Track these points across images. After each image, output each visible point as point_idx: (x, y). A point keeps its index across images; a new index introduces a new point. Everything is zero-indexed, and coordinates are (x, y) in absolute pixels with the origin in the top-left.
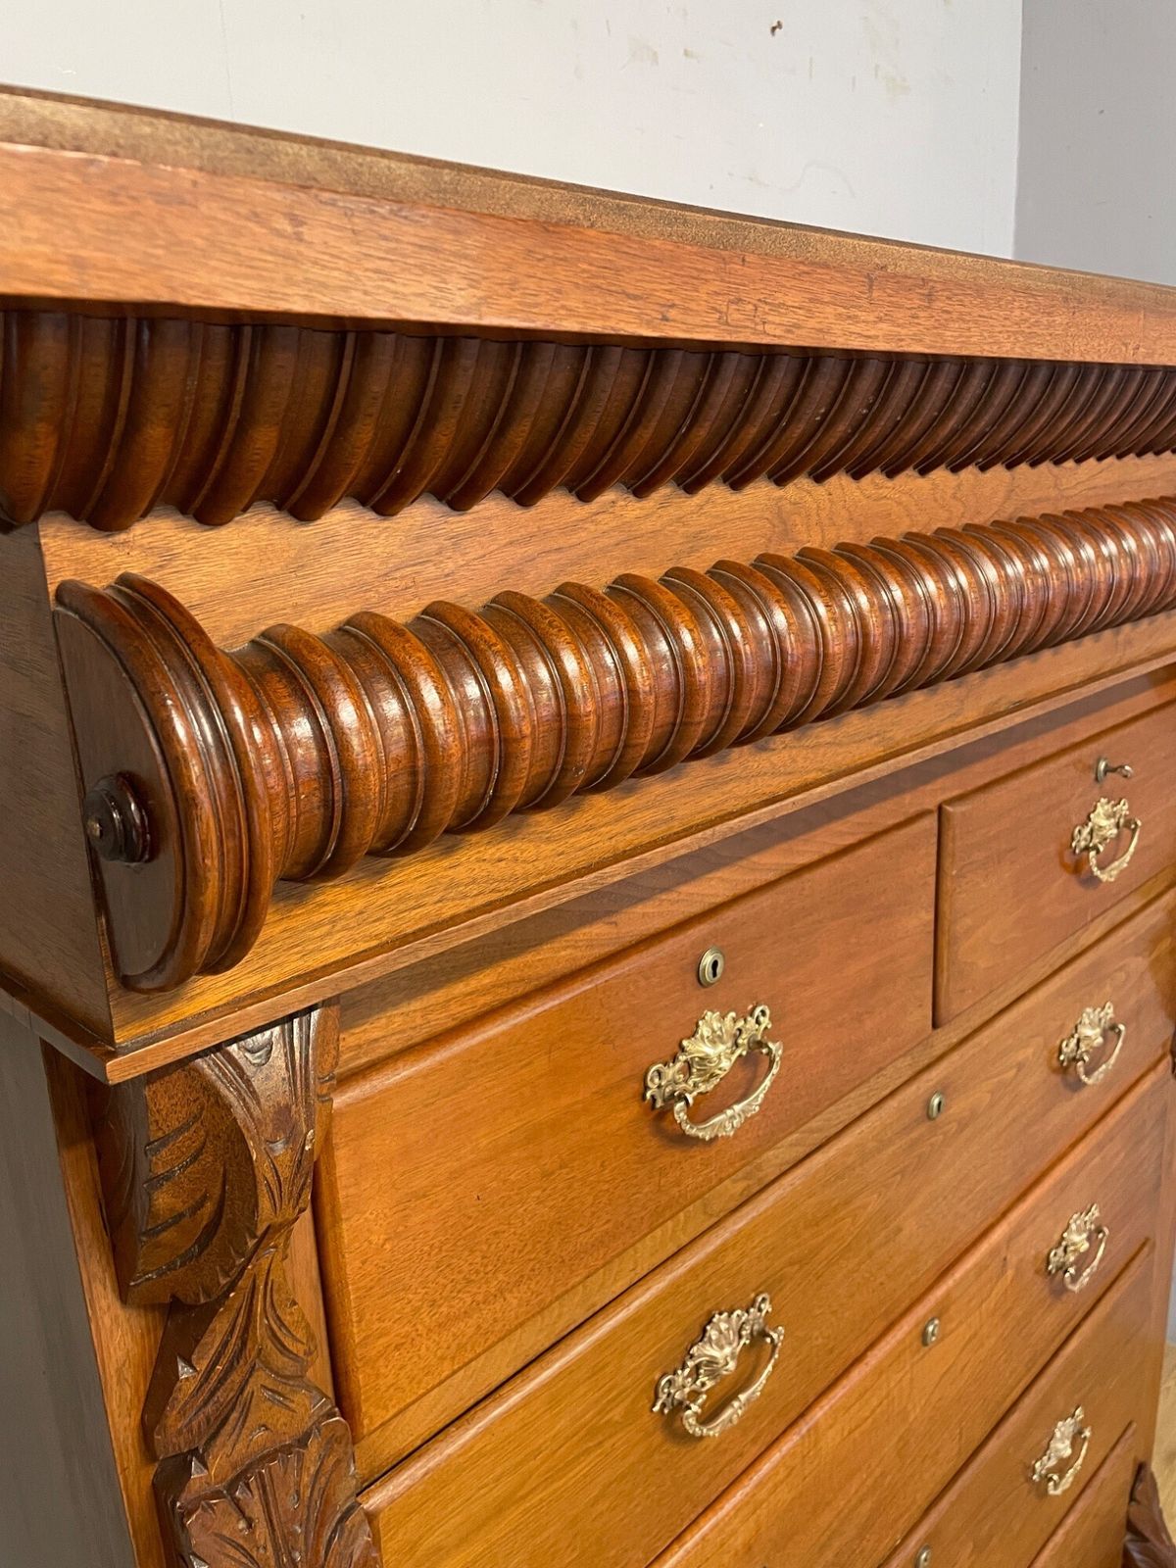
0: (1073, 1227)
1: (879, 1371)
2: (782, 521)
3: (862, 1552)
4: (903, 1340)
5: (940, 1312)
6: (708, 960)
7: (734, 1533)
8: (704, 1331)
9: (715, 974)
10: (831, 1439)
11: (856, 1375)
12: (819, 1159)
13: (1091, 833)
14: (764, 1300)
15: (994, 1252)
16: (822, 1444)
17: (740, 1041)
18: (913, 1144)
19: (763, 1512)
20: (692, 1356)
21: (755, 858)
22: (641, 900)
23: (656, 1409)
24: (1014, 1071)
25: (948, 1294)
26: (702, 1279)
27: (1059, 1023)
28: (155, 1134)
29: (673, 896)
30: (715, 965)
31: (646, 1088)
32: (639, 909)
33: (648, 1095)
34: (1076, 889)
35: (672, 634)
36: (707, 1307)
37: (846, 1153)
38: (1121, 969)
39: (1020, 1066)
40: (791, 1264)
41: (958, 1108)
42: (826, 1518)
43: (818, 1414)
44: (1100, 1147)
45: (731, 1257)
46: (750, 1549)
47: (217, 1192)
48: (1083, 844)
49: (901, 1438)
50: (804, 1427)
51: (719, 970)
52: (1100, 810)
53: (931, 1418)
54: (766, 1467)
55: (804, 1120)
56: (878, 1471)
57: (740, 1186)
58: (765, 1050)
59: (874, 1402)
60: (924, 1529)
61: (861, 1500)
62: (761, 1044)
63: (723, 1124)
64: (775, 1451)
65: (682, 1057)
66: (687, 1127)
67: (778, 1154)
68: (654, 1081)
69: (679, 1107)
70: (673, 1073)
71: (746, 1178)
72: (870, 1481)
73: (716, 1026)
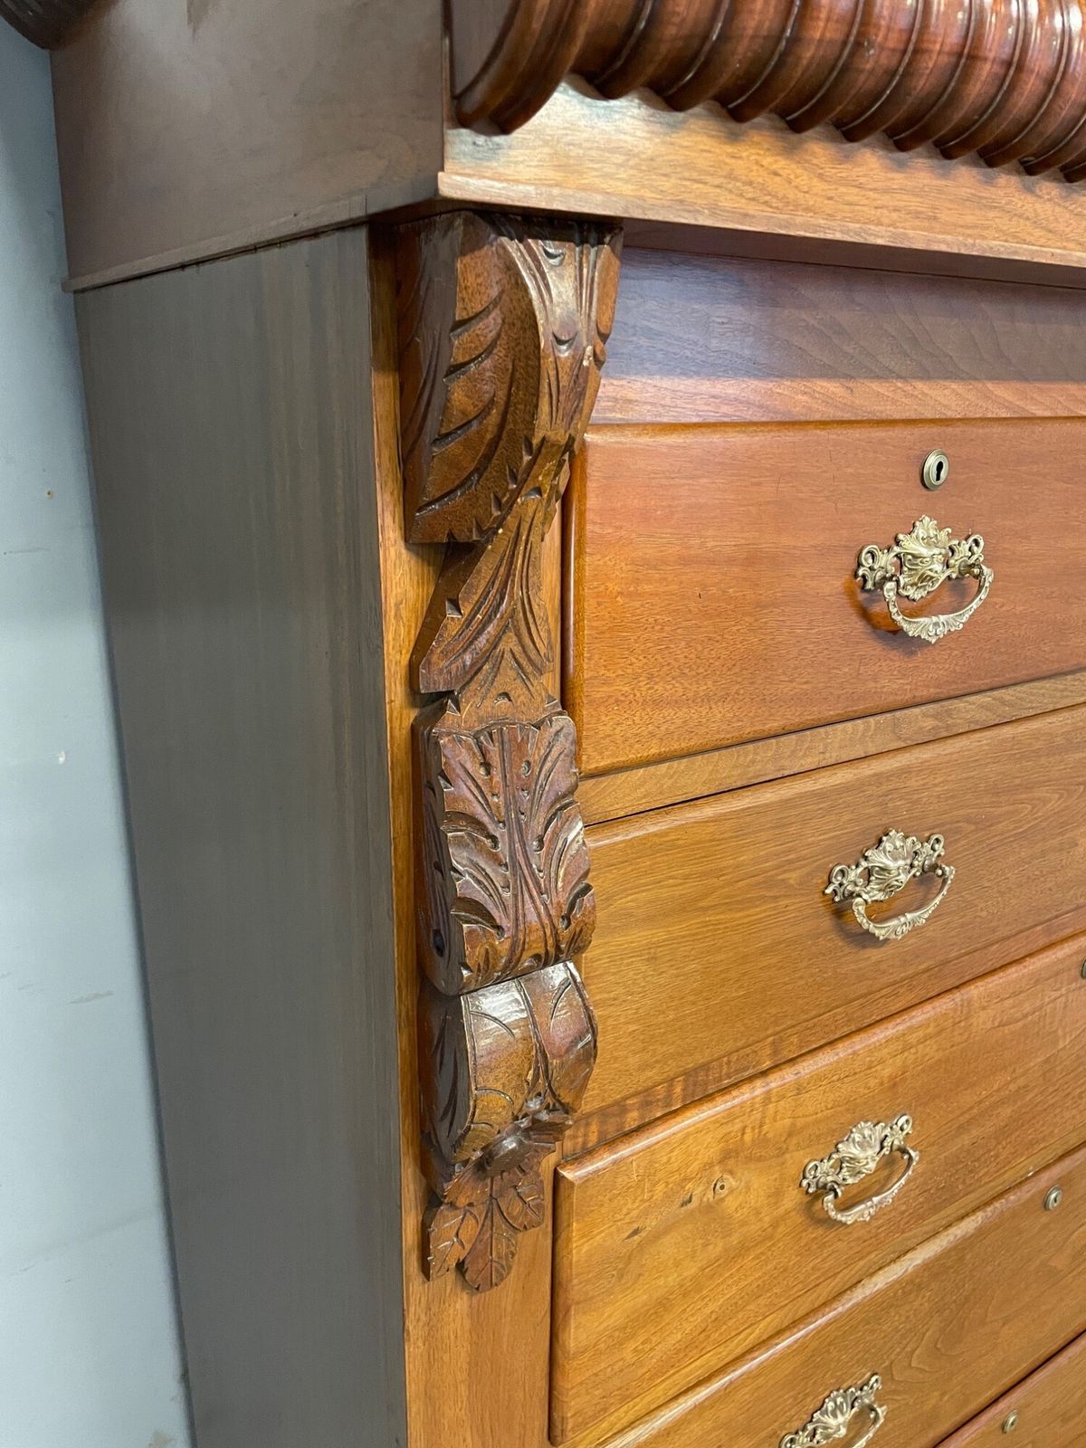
1: (1037, 980)
3: (997, 1156)
4: (1061, 961)
6: (932, 462)
7: (881, 1062)
8: (880, 841)
9: (938, 478)
10: (982, 1020)
11: (1013, 973)
12: (1007, 731)
14: (938, 841)
16: (974, 1020)
17: (952, 562)
19: (910, 1056)
20: (866, 858)
21: (990, 385)
22: (878, 377)
23: (829, 891)
26: (884, 788)
29: (906, 386)
30: (940, 466)
31: (860, 565)
32: (875, 386)
33: (861, 572)
36: (885, 820)
37: (1033, 737)
40: (968, 820)
42: (968, 1098)
43: (975, 991)
45: (914, 783)
46: (895, 1085)
49: (1047, 1061)
50: (957, 996)
51: (943, 474)
53: (1078, 1057)
54: (920, 1016)
55: (997, 681)
56: (1021, 1082)
57: (929, 723)
58: (976, 571)
59: (1027, 1007)
60: (1057, 1171)
61: (1002, 1102)
62: (973, 566)
63: (926, 627)
64: (928, 1007)
65: (896, 549)
66: (894, 610)
67: (969, 709)
68: (867, 561)
69: (890, 585)
70: (886, 560)
71: (936, 716)
72: (1013, 1087)
73: (932, 533)
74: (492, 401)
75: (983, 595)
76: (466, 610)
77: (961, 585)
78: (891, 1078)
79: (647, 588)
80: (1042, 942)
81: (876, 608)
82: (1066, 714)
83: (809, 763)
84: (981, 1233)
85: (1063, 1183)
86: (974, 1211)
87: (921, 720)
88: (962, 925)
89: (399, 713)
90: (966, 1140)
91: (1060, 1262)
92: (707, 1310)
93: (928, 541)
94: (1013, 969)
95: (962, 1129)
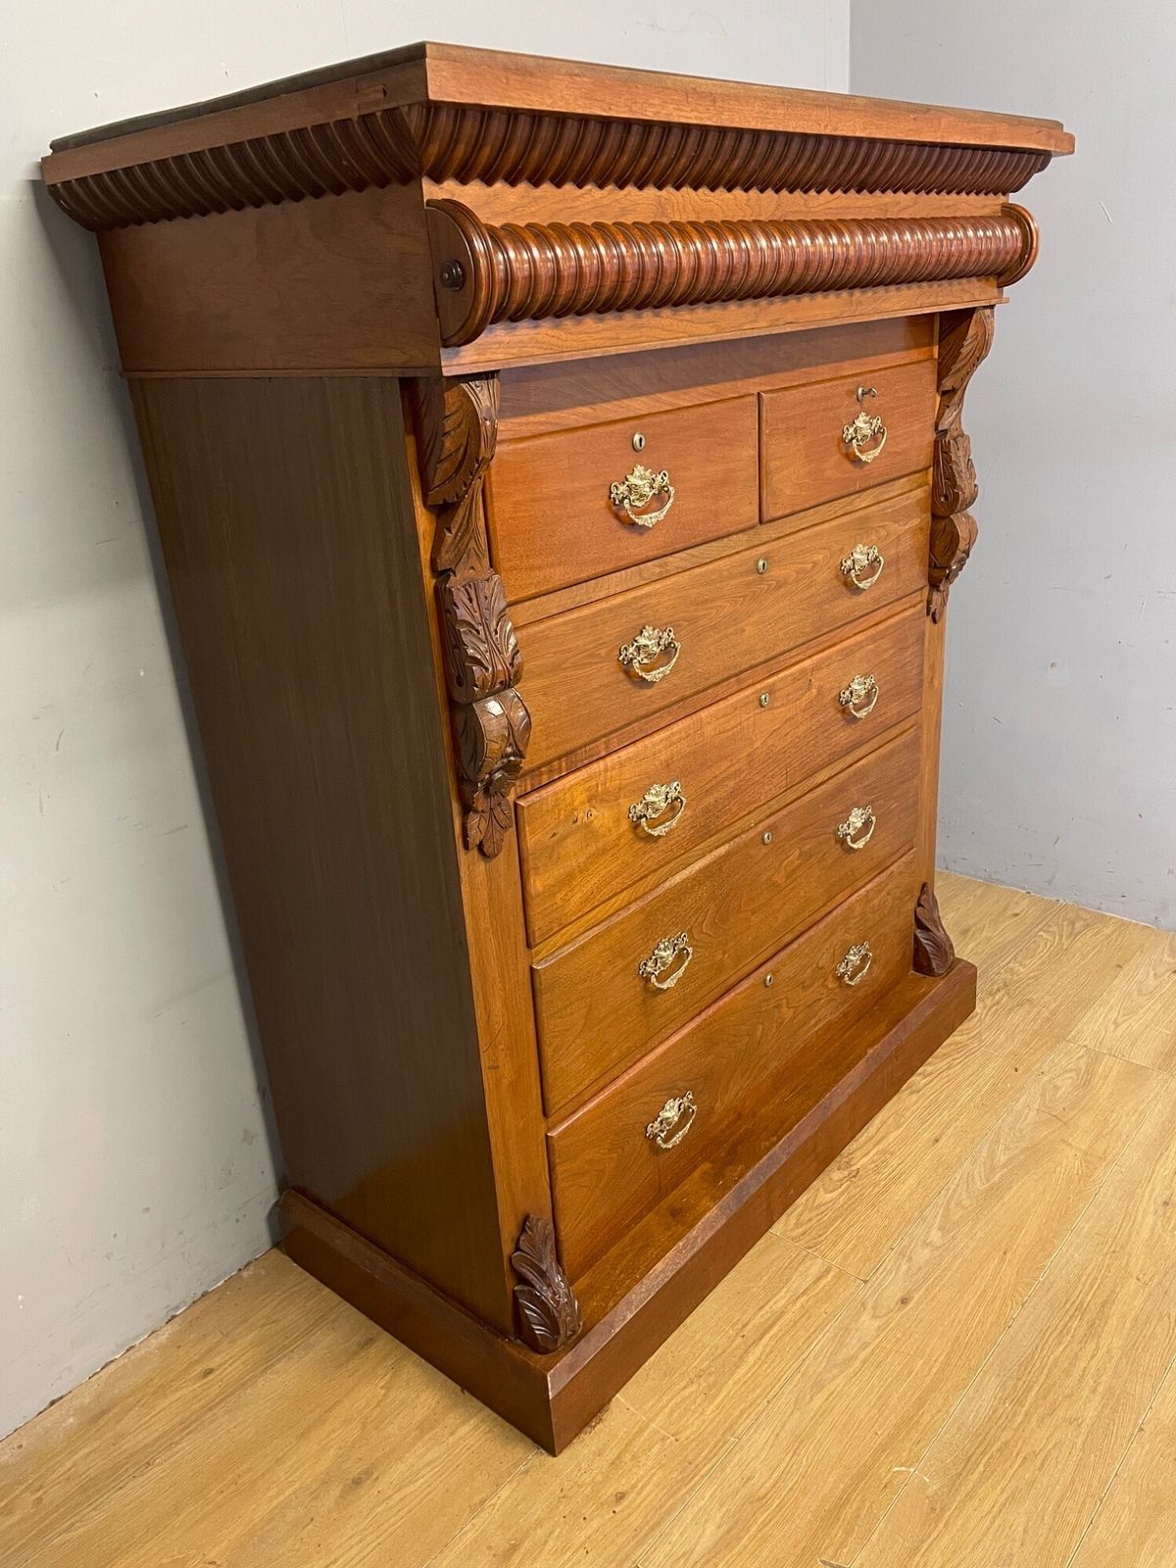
0: (856, 681)
1: (735, 709)
2: (661, 206)
3: (730, 810)
4: (747, 697)
5: (771, 691)
6: (637, 438)
7: (660, 753)
8: (642, 632)
9: (641, 446)
10: (709, 730)
11: (722, 704)
12: (697, 571)
13: (856, 431)
14: (670, 631)
15: (803, 672)
16: (704, 730)
17: (654, 486)
18: (749, 584)
19: (673, 750)
20: (636, 641)
21: (659, 395)
22: (605, 401)
23: (620, 658)
24: (812, 565)
25: (774, 684)
26: (640, 605)
27: (841, 546)
28: (447, 414)
29: (619, 403)
30: (641, 440)
31: (611, 493)
32: (604, 405)
33: (612, 497)
34: (848, 465)
35: (617, 245)
36: (643, 621)
37: (712, 572)
38: (883, 527)
39: (815, 564)
40: (684, 620)
41: (776, 573)
42: (709, 774)
43: (703, 714)
44: (874, 639)
45: (653, 601)
47: (465, 444)
48: (850, 437)
49: (749, 755)
50: (694, 717)
51: (643, 443)
52: (861, 418)
53: (767, 754)
54: (675, 728)
55: (688, 544)
56: (737, 766)
57: (657, 570)
58: (666, 489)
59: (733, 724)
60: (766, 823)
61: (728, 778)
62: (664, 487)
63: (647, 520)
64: (680, 723)
65: (627, 483)
66: (630, 513)
67: (674, 561)
68: (614, 491)
69: (626, 501)
70: (623, 489)
71: (660, 566)
72: (733, 769)
73: (642, 473)
74: (461, 445)
75: (671, 501)
76: (454, 531)
77: (660, 497)
78: (666, 761)
79: (521, 514)
80: (735, 688)
81: (622, 513)
82: (727, 560)
83: (602, 594)
84: (728, 855)
85: (771, 829)
86: (723, 844)
87: (652, 568)
88: (690, 677)
89: (429, 582)
90: (711, 799)
91: (779, 878)
92: (593, 882)
93: (642, 478)
94: (722, 702)
95: (708, 792)
